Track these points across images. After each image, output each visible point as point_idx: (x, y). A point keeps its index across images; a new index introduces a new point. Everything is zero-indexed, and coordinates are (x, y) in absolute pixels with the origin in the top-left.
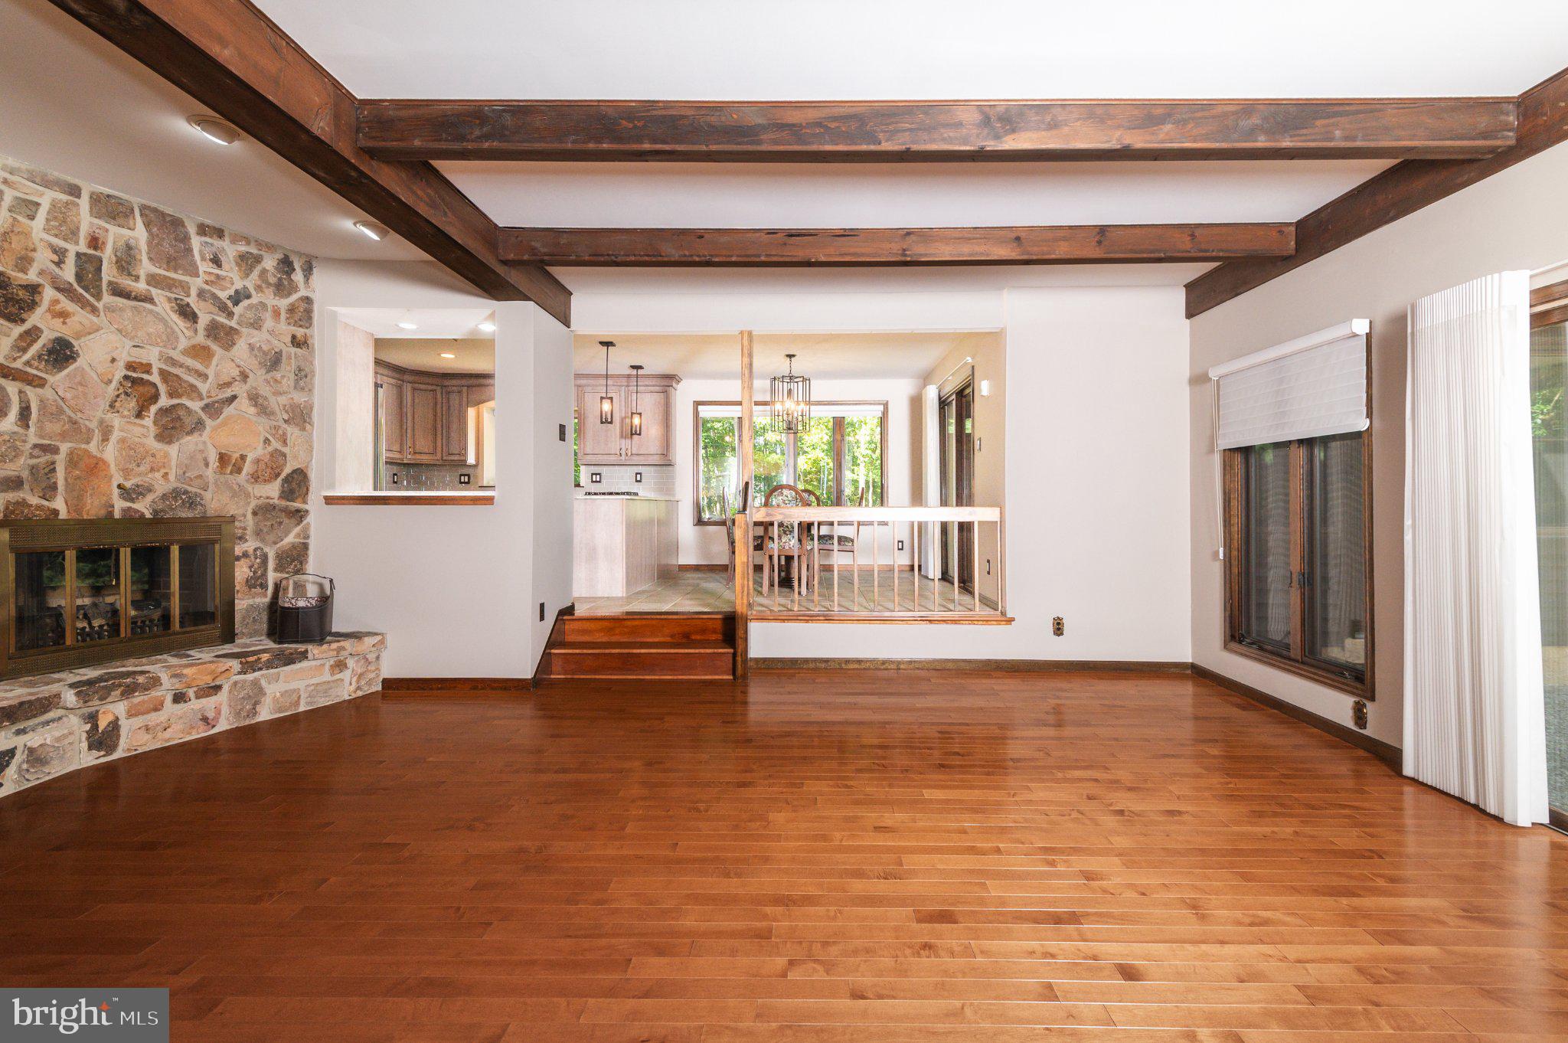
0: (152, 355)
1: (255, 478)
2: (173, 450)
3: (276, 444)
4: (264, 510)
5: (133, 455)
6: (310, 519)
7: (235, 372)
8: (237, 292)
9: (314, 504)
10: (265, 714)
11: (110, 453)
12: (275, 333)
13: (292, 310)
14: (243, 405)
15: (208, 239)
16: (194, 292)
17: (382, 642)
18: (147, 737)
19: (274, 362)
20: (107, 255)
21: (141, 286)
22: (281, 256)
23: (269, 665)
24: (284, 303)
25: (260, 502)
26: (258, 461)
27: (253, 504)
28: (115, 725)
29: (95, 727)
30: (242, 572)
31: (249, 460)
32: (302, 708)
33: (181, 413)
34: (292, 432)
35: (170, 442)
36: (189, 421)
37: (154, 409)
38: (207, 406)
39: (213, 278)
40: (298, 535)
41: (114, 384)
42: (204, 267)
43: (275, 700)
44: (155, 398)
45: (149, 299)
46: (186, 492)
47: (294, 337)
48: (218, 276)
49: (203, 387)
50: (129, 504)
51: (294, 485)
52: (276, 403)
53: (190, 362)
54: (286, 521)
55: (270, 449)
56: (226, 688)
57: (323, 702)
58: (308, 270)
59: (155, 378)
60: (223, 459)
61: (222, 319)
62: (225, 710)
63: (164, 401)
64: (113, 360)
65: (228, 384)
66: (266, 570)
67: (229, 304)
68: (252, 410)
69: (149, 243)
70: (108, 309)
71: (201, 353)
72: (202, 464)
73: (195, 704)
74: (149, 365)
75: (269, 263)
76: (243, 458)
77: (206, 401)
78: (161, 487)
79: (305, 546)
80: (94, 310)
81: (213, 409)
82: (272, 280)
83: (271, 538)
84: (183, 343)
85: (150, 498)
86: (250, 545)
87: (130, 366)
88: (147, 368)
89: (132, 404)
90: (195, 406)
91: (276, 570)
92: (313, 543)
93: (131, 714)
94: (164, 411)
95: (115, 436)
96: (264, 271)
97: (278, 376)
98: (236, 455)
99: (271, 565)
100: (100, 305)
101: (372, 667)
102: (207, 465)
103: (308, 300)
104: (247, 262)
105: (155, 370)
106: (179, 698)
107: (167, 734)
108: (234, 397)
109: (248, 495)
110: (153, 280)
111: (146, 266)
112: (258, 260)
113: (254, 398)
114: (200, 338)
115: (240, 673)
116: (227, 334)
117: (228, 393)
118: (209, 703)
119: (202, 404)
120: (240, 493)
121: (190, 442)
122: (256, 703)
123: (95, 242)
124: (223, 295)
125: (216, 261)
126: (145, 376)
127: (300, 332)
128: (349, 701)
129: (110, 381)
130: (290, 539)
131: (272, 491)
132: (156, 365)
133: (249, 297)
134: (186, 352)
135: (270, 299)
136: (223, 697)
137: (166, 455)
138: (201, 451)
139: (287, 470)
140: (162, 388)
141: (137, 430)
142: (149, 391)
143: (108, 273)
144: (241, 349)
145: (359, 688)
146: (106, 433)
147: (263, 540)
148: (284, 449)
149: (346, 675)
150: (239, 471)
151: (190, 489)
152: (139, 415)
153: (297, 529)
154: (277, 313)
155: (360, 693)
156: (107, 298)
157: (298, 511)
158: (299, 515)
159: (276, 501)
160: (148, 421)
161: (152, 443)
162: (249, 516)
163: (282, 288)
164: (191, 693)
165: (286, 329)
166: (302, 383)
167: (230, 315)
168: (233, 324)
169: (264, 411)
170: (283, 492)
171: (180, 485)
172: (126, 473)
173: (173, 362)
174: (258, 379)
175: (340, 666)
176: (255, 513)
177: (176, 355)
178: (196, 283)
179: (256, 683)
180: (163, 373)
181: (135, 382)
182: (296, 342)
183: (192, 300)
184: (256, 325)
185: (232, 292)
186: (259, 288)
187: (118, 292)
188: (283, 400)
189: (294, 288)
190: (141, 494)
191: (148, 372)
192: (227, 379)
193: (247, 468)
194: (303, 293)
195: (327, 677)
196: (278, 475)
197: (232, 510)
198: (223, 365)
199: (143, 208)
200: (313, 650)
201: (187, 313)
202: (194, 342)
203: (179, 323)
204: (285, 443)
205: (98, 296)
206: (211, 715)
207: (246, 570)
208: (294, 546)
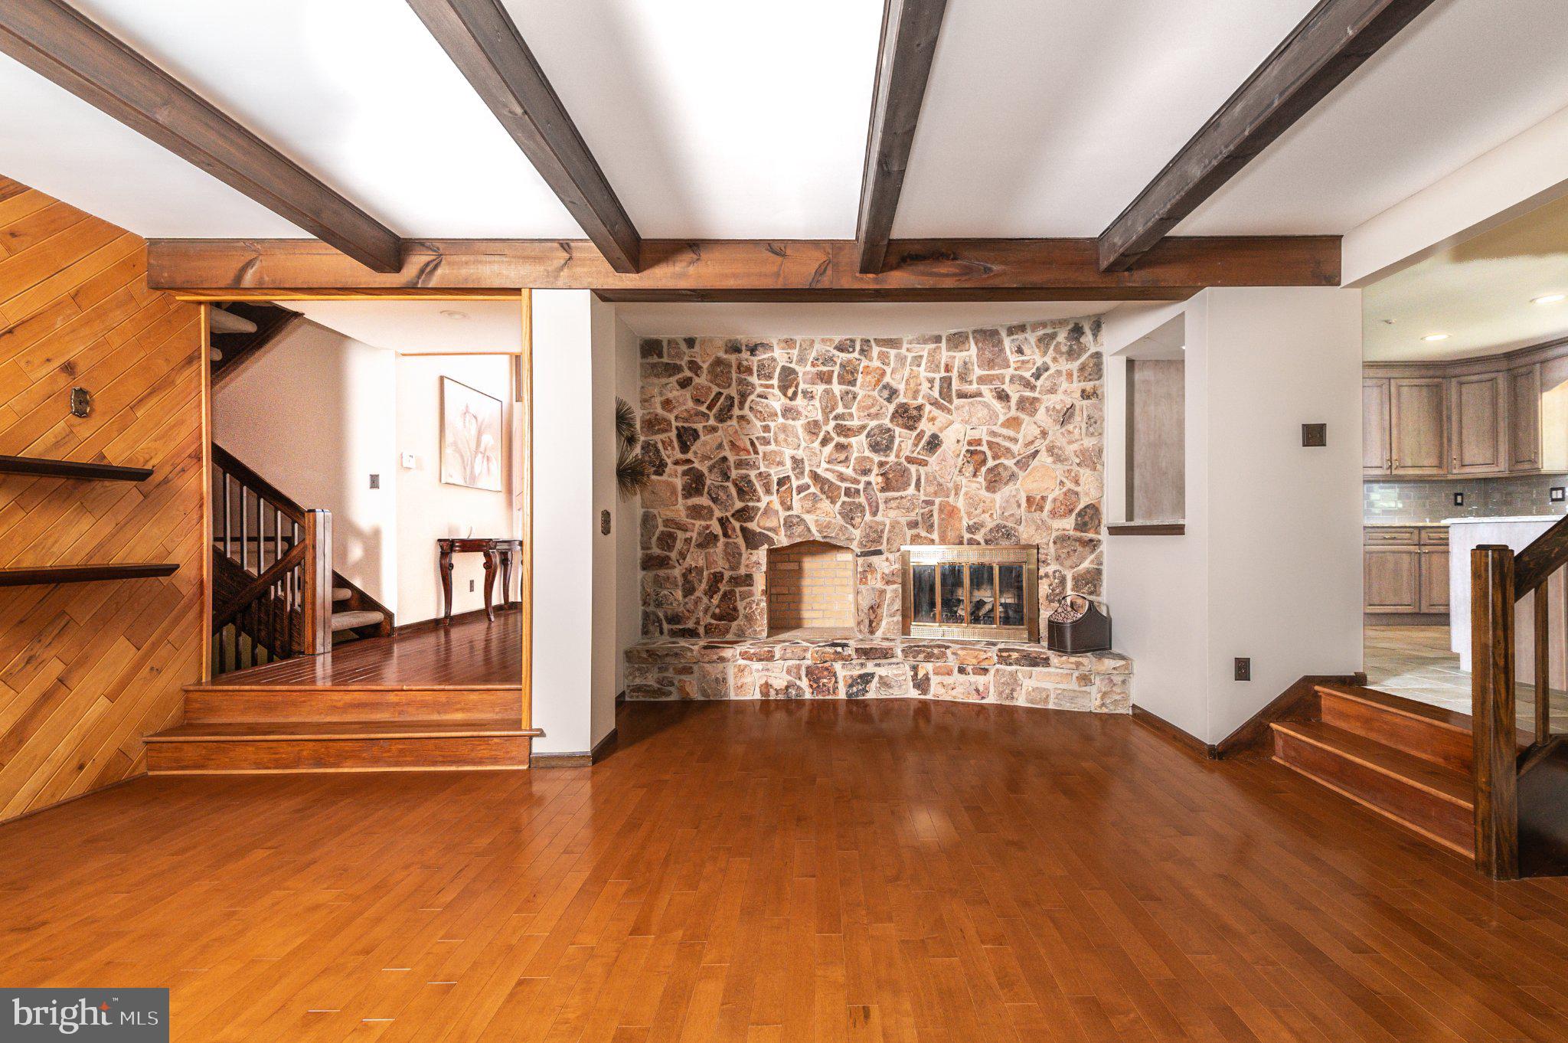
0: (982, 433)
1: (1053, 514)
2: (998, 498)
3: (1069, 485)
4: (1062, 540)
5: (973, 502)
6: (1104, 548)
7: (1037, 432)
8: (1038, 369)
9: (1104, 535)
10: (1021, 701)
11: (961, 503)
12: (1068, 392)
13: (1082, 369)
14: (1044, 458)
15: (1015, 337)
16: (1007, 380)
17: (1126, 667)
18: (943, 691)
19: (1066, 416)
20: (954, 374)
21: (974, 387)
22: (1070, 326)
23: (1018, 662)
24: (1075, 366)
25: (1058, 533)
26: (1055, 500)
27: (1054, 534)
28: (927, 678)
29: (916, 674)
30: (1044, 589)
31: (1050, 499)
32: (1051, 706)
33: (1001, 469)
34: (1085, 474)
35: (994, 492)
36: (1005, 475)
37: (984, 470)
38: (1018, 462)
39: (1019, 364)
40: (1092, 562)
41: (962, 456)
42: (1013, 358)
43: (1028, 693)
44: (984, 462)
45: (979, 394)
46: (1005, 527)
47: (1083, 391)
48: (1023, 362)
49: (1015, 448)
50: (972, 536)
51: (1087, 518)
52: (1070, 449)
53: (1005, 431)
54: (1080, 549)
55: (1064, 489)
56: (992, 672)
57: (1067, 706)
58: (1097, 327)
59: (984, 448)
60: (1029, 499)
61: (1028, 394)
62: (992, 689)
63: (991, 463)
64: (958, 441)
65: (1032, 442)
66: (1064, 589)
67: (1032, 380)
68: (1050, 460)
69: (978, 355)
70: (957, 408)
71: (1014, 423)
72: (1015, 506)
73: (972, 678)
74: (980, 440)
75: (1062, 337)
76: (1043, 498)
77: (1018, 458)
78: (990, 524)
79: (1099, 572)
80: (949, 411)
81: (1022, 464)
82: (1064, 349)
83: (1068, 563)
84: (1002, 419)
85: (983, 531)
86: (1050, 569)
87: (970, 443)
88: (979, 442)
89: (971, 469)
90: (1010, 463)
91: (1073, 590)
92: (1105, 569)
93: (936, 673)
94: (990, 470)
95: (964, 490)
96: (1059, 344)
97: (1070, 427)
98: (1039, 497)
99: (1069, 584)
100: (952, 407)
101: (1117, 689)
102: (1019, 506)
103: (1098, 355)
104: (1045, 341)
105: (984, 443)
106: (962, 671)
107: (954, 693)
108: (1037, 452)
109: (1049, 528)
110: (982, 380)
111: (978, 372)
112: (1053, 336)
113: (1050, 450)
114: (1013, 413)
115: (998, 663)
116: (1031, 404)
117: (1032, 449)
118: (981, 680)
119: (1015, 461)
120: (1043, 526)
121: (1007, 491)
122: (1013, 690)
123: (948, 369)
124: (1027, 375)
125: (1020, 351)
126: (978, 448)
127: (1089, 386)
128: (1096, 714)
129: (959, 455)
130: (1086, 565)
131: (1068, 524)
132: (985, 438)
133: (1047, 369)
134: (1003, 425)
135: (1065, 365)
136: (990, 677)
137: (993, 501)
138: (1014, 496)
139: (1081, 506)
140: (989, 454)
141: (974, 486)
142: (980, 457)
143: (956, 385)
144: (1042, 411)
145: (1103, 705)
146: (957, 489)
147: (1062, 564)
148: (1076, 489)
149: (1093, 690)
150: (1041, 509)
151: (1007, 524)
152: (975, 475)
153: (1092, 557)
154: (1070, 375)
155: (1104, 710)
156: (957, 401)
157: (1091, 540)
158: (1093, 545)
159: (1072, 533)
160: (981, 479)
161: (984, 493)
162: (1051, 544)
163: (1071, 354)
164: (969, 669)
165: (1077, 386)
166: (1091, 429)
167: (1033, 388)
168: (1036, 395)
169: (1059, 459)
170: (1076, 524)
171: (1001, 522)
172: (969, 514)
173: (994, 434)
174: (1056, 434)
175: (1085, 679)
176: (1055, 543)
177: (996, 429)
178: (1008, 373)
179: (1013, 675)
180: (989, 443)
181: (972, 453)
182: (1085, 395)
183: (1007, 387)
184: (1052, 391)
185: (1034, 370)
186: (1055, 360)
187: (962, 395)
188: (1075, 447)
189: (1083, 349)
190: (977, 529)
191: (979, 445)
192: (1033, 439)
193: (1048, 507)
194: (1093, 350)
195: (1074, 685)
196: (1071, 511)
197: (1036, 540)
198: (1029, 429)
199: (975, 332)
200: (1055, 658)
201: (1003, 396)
202: (1008, 416)
203: (997, 405)
204: (1077, 483)
205: (950, 402)
206: (981, 689)
207: (1046, 587)
208: (1088, 571)
